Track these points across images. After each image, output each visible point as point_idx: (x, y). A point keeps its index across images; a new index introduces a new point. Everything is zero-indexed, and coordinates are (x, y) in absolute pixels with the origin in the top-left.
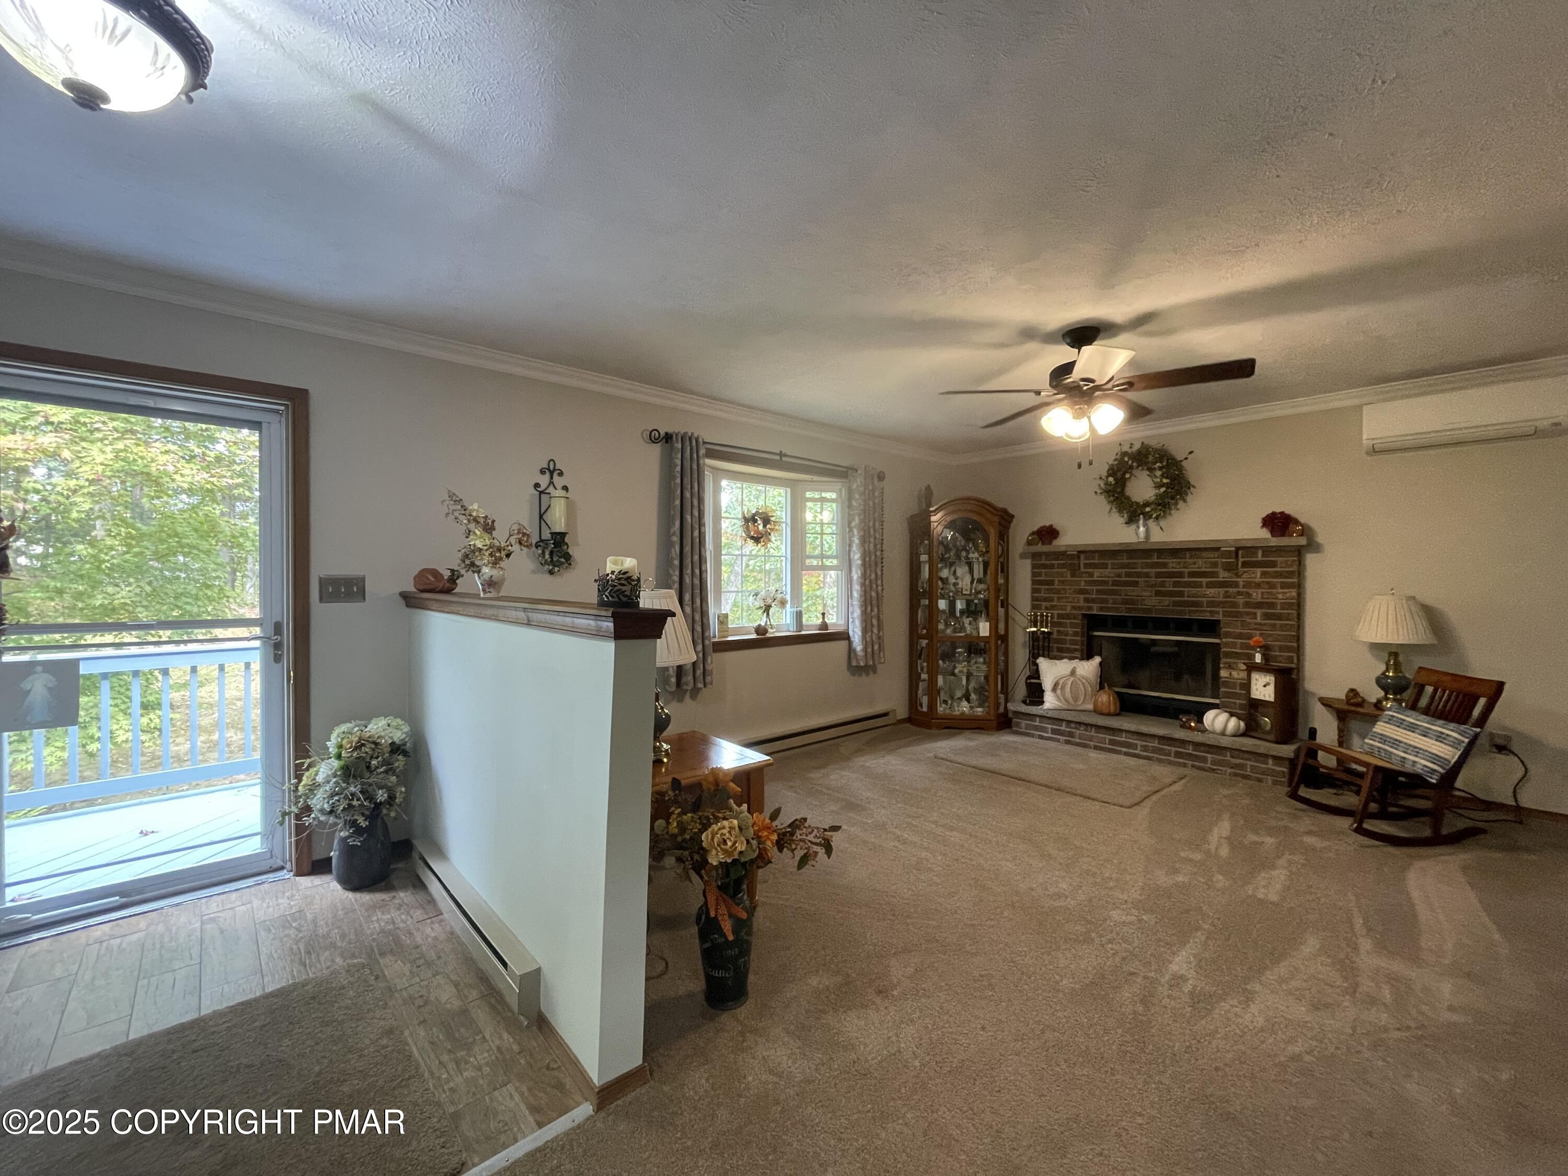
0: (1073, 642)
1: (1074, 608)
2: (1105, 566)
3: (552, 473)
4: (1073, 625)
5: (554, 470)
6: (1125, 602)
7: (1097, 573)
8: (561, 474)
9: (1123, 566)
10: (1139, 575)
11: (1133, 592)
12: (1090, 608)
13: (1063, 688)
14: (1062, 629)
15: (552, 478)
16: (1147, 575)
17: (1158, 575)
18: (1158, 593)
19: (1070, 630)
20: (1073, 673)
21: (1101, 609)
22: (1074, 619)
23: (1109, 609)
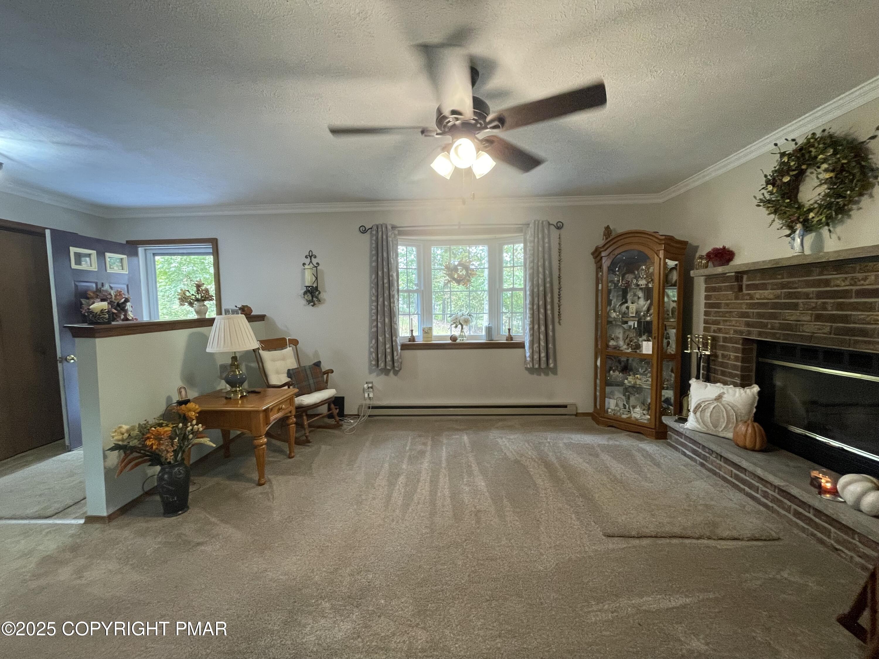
0: (735, 367)
1: (736, 332)
2: (764, 287)
3: (311, 257)
4: (736, 350)
5: (312, 256)
6: (783, 327)
7: (758, 294)
8: (315, 257)
9: (783, 286)
10: (797, 296)
11: (791, 316)
12: (749, 333)
13: (703, 411)
14: (726, 353)
15: (311, 259)
16: (807, 296)
17: (820, 295)
18: (819, 318)
19: (732, 355)
20: (719, 398)
21: (760, 334)
22: (736, 343)
23: (767, 335)
